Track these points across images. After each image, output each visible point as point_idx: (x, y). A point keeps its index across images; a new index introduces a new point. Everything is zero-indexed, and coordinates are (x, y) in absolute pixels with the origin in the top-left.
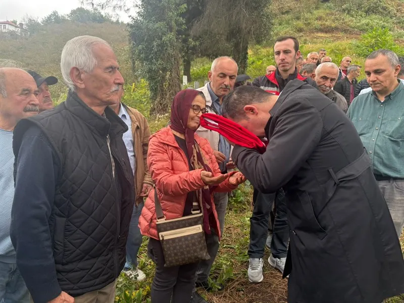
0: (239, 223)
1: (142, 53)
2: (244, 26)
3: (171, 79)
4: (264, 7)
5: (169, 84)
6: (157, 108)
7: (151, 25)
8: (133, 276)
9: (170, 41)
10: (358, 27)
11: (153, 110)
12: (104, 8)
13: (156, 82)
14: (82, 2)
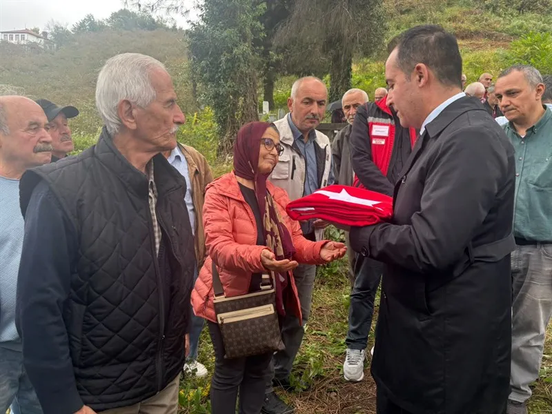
0: (335, 302)
1: (206, 72)
2: (346, 31)
3: (245, 107)
4: (374, 5)
5: (243, 114)
6: (227, 145)
7: (217, 33)
8: (190, 371)
9: (243, 55)
10: (508, 30)
11: (221, 148)
12: (154, 11)
13: (225, 111)
14: (126, 3)
